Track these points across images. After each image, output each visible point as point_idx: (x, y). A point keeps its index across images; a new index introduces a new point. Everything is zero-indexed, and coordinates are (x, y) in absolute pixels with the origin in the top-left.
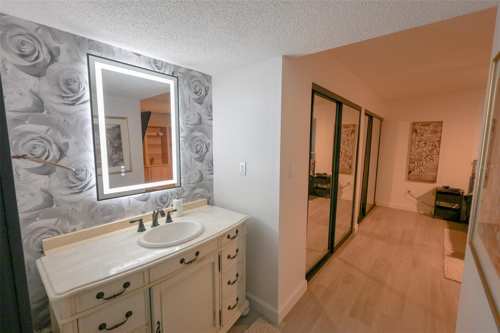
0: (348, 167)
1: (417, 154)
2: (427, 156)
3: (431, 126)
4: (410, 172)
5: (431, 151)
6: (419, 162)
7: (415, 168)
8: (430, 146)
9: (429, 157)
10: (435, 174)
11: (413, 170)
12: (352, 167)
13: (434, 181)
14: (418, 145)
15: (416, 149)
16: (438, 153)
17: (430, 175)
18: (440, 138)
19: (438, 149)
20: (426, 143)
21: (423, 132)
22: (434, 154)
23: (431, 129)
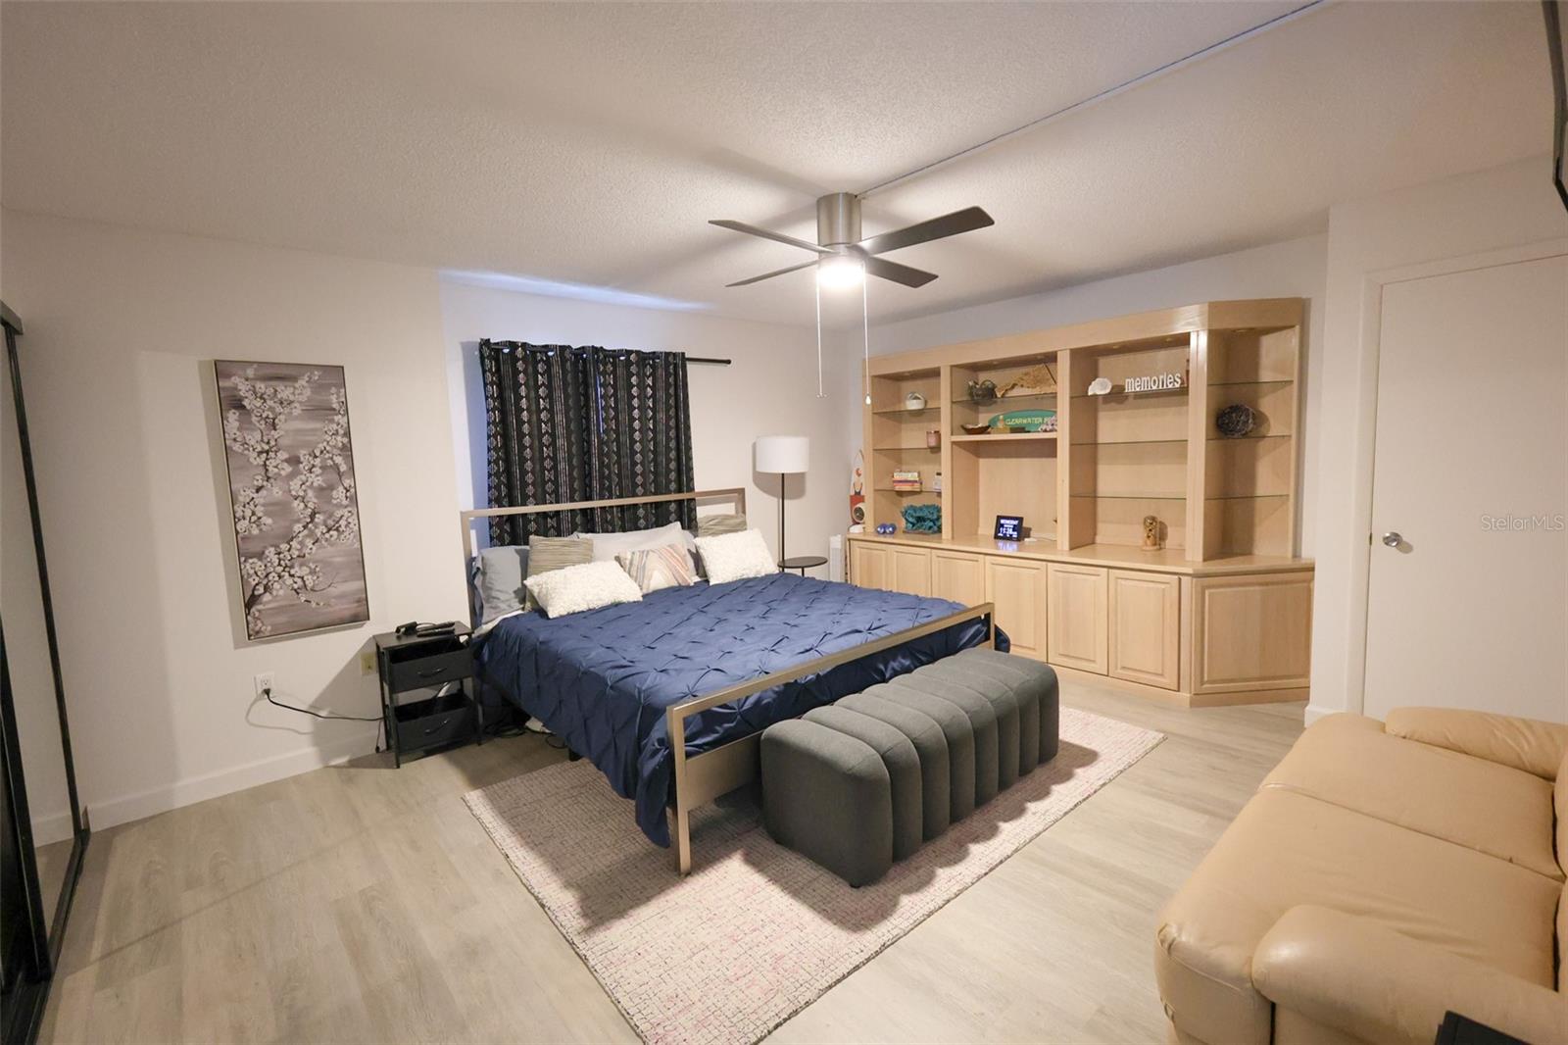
1: (268, 514)
2: (312, 516)
3: (302, 382)
4: (251, 602)
5: (325, 491)
6: (284, 547)
7: (273, 577)
8: (317, 470)
9: (319, 518)
10: (358, 585)
11: (266, 588)
13: (360, 617)
14: (262, 471)
15: (258, 490)
16: (354, 500)
17: (342, 596)
18: (348, 434)
19: (347, 482)
20: (294, 461)
21: (271, 409)
22: (340, 506)
23: (303, 398)
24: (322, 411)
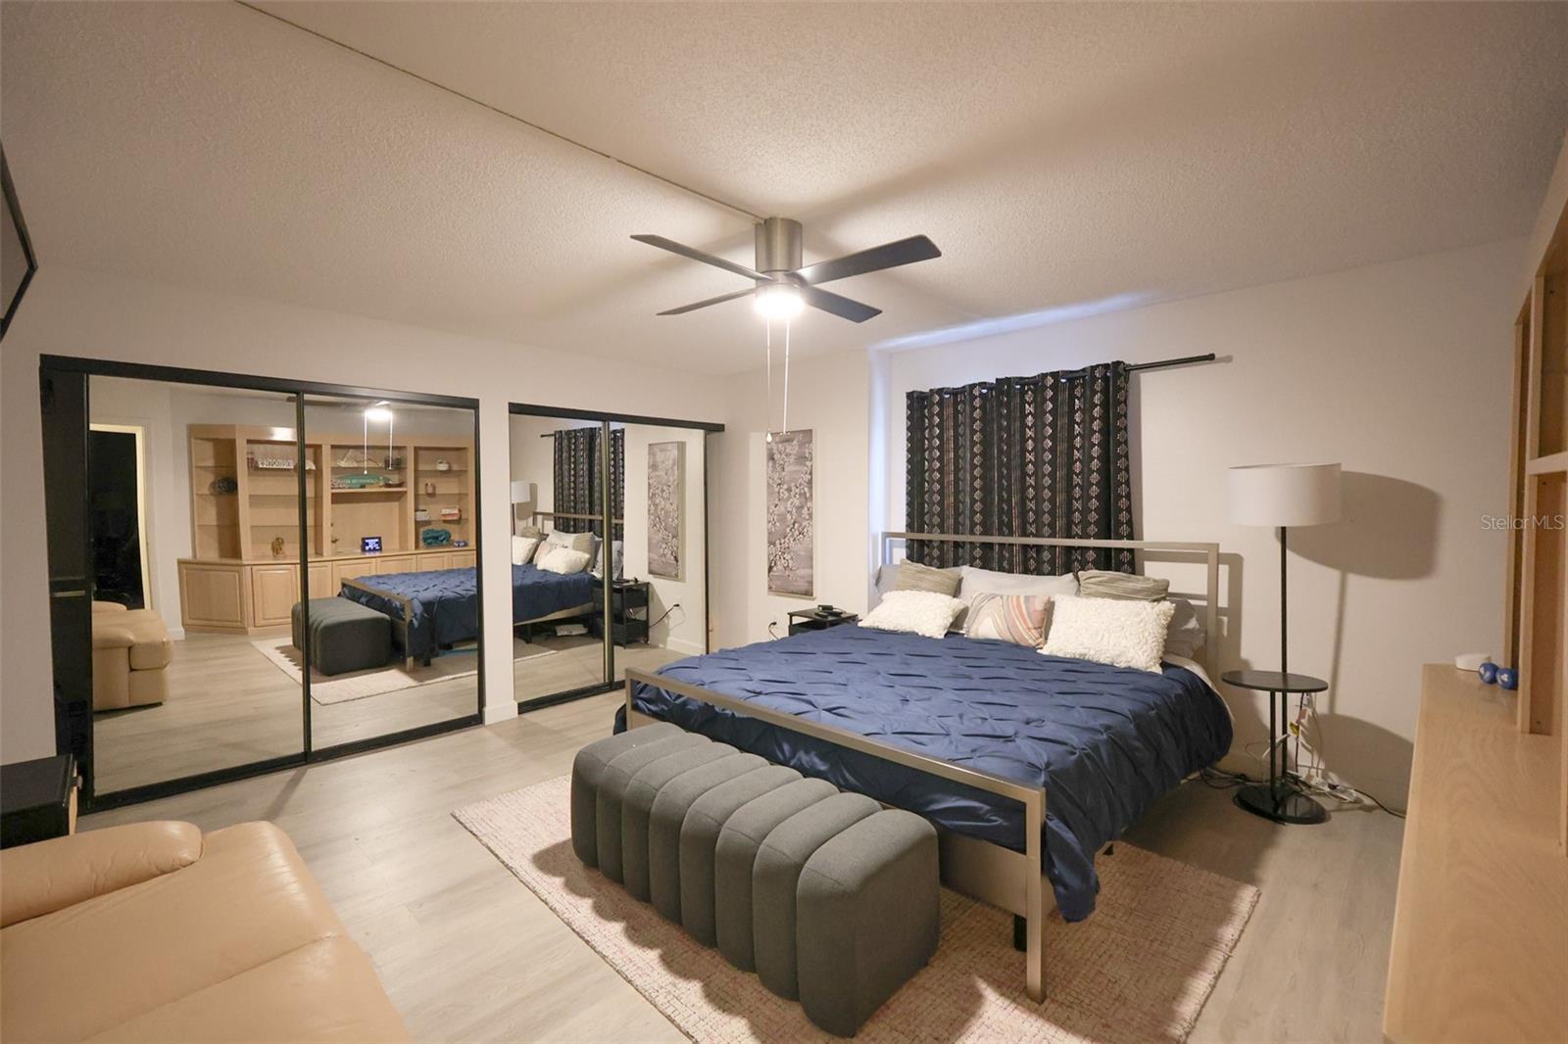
0: (672, 558)
1: (778, 521)
2: (794, 524)
3: (795, 442)
4: (770, 569)
5: (800, 508)
6: (783, 541)
7: (778, 557)
8: (797, 496)
9: (796, 525)
10: (809, 571)
11: (775, 564)
12: (679, 559)
13: (808, 593)
14: (777, 495)
15: (776, 506)
16: (810, 515)
17: (802, 577)
18: (811, 474)
19: (809, 504)
20: (789, 490)
21: (783, 459)
22: (804, 519)
23: (795, 452)
24: (803, 458)
